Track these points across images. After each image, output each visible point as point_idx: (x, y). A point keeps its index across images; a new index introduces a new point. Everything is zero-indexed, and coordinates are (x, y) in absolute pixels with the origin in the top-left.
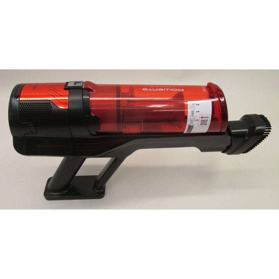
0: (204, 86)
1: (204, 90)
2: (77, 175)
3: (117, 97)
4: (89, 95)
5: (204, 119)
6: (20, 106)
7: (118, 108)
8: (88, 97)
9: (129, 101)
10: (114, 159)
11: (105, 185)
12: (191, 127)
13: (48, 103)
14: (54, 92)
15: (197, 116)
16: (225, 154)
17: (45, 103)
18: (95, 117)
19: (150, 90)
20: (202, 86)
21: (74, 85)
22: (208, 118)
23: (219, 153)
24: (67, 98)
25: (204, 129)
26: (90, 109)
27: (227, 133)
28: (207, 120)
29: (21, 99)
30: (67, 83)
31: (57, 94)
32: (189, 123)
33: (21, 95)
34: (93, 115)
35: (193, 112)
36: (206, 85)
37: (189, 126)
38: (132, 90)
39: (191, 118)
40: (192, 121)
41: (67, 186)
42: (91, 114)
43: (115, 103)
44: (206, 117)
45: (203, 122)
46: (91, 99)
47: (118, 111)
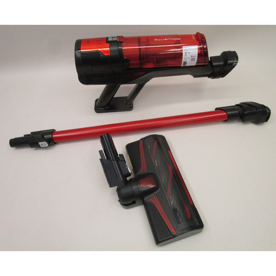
0: (194, 35)
1: (194, 38)
2: (114, 97)
3: (139, 46)
4: (122, 46)
5: (193, 57)
6: (81, 55)
7: (140, 53)
8: (121, 47)
9: (146, 48)
10: (138, 84)
11: (133, 103)
12: (185, 63)
13: (98, 52)
14: (101, 45)
15: (189, 56)
16: (210, 79)
17: (96, 53)
18: (126, 60)
19: (159, 40)
20: (193, 35)
21: (112, 39)
22: (195, 56)
23: (206, 78)
24: (109, 49)
25: (194, 63)
26: (123, 54)
27: (209, 65)
28: (195, 58)
29: (81, 51)
30: (107, 38)
31: (103, 47)
32: (183, 60)
33: (81, 48)
34: (125, 58)
35: (186, 53)
36: (195, 34)
37: (184, 62)
38: (148, 40)
39: (185, 57)
40: (185, 59)
41: (108, 104)
42: (124, 58)
43: (138, 50)
44: (194, 56)
45: (193, 60)
46: (123, 48)
47: (140, 55)
